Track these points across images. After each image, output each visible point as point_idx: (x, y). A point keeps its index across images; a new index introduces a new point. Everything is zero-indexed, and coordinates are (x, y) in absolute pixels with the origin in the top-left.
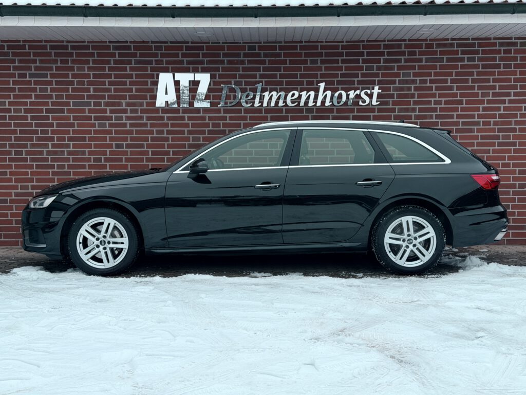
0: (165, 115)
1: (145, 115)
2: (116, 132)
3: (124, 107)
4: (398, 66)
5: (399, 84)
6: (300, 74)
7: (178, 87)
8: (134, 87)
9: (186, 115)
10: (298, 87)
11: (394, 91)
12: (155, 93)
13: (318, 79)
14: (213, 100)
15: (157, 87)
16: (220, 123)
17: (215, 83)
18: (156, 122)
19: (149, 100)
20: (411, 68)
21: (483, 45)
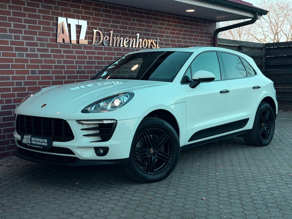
0: (62, 49)
1: (49, 48)
2: (32, 61)
3: (35, 41)
4: (164, 27)
5: (165, 38)
6: (128, 27)
7: (69, 29)
8: (41, 26)
9: (74, 50)
10: (128, 35)
11: (163, 41)
12: (55, 32)
13: (136, 31)
14: (88, 40)
15: (56, 27)
16: (92, 56)
17: (89, 28)
18: (56, 54)
19: (52, 37)
20: (169, 29)
21: (190, 20)
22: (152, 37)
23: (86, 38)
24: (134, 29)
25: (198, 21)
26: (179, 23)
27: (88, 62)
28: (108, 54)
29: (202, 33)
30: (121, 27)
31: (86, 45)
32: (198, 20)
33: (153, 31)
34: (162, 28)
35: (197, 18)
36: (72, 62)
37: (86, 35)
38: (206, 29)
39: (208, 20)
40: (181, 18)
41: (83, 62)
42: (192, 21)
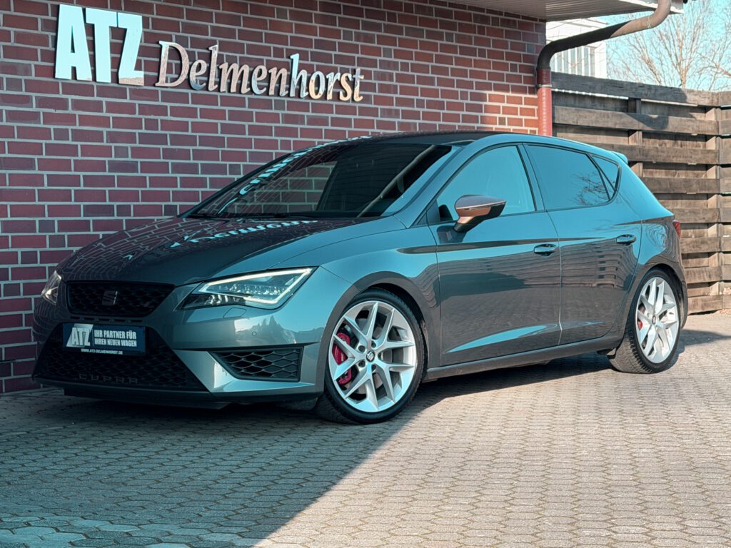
0: (70, 97)
1: (34, 95)
4: (378, 36)
5: (381, 68)
6: (266, 34)
7: (91, 38)
8: (12, 30)
9: (104, 100)
10: (265, 58)
11: (375, 79)
12: (51, 48)
13: (289, 47)
14: (145, 71)
15: (54, 34)
16: (157, 120)
17: (147, 37)
18: (52, 111)
19: (42, 61)
20: (392, 42)
21: (458, 16)
22: (339, 66)
23: (138, 67)
24: (283, 40)
25: (485, 19)
26: (424, 22)
27: (144, 139)
28: (205, 114)
29: (500, 56)
30: (243, 35)
31: (138, 88)
32: (485, 14)
33: (343, 47)
34: (369, 39)
35: (482, 10)
36: (98, 137)
37: (140, 58)
38: (512, 43)
39: (518, 16)
40: (431, 8)
41: (131, 138)
42: (468, 17)
